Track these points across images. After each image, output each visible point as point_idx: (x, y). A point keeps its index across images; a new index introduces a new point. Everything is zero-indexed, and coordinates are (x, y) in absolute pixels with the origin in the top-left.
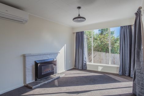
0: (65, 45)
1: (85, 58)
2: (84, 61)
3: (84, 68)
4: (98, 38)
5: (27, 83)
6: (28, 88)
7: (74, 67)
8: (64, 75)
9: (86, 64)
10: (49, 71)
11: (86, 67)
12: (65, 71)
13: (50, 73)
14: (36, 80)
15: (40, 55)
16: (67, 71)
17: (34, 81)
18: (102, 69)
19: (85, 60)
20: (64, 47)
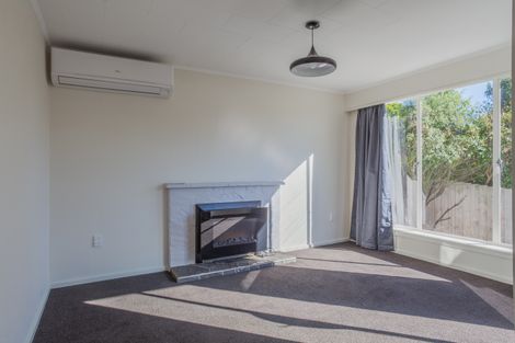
0: (311, 158)
1: (385, 208)
2: (382, 216)
3: (381, 245)
4: (471, 125)
5: (172, 266)
6: (169, 277)
7: (347, 238)
8: (294, 259)
9: (389, 230)
10: (238, 240)
11: (389, 241)
12: (307, 247)
13: (243, 245)
14: (198, 261)
15: (213, 188)
16: (316, 247)
17: (193, 262)
18: (456, 260)
19: (385, 215)
20: (305, 162)
